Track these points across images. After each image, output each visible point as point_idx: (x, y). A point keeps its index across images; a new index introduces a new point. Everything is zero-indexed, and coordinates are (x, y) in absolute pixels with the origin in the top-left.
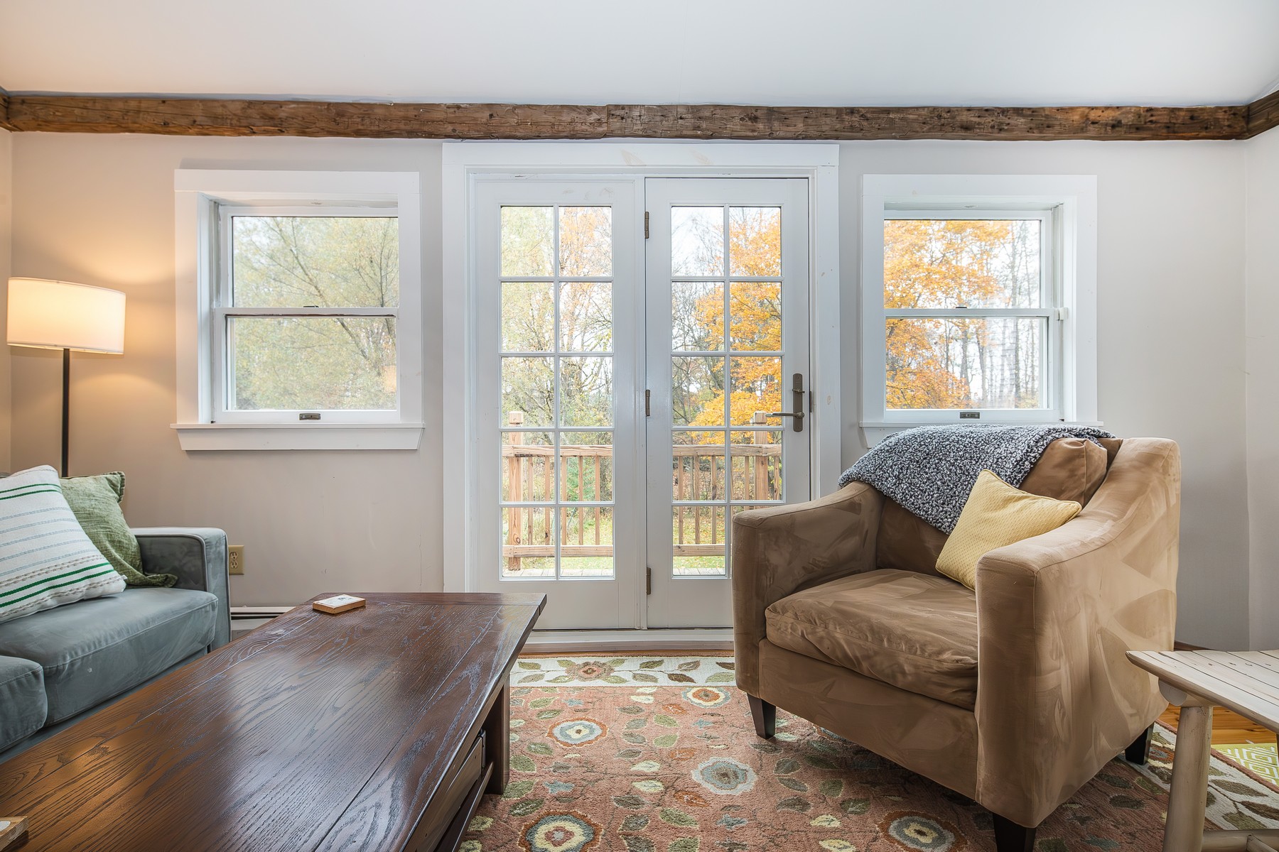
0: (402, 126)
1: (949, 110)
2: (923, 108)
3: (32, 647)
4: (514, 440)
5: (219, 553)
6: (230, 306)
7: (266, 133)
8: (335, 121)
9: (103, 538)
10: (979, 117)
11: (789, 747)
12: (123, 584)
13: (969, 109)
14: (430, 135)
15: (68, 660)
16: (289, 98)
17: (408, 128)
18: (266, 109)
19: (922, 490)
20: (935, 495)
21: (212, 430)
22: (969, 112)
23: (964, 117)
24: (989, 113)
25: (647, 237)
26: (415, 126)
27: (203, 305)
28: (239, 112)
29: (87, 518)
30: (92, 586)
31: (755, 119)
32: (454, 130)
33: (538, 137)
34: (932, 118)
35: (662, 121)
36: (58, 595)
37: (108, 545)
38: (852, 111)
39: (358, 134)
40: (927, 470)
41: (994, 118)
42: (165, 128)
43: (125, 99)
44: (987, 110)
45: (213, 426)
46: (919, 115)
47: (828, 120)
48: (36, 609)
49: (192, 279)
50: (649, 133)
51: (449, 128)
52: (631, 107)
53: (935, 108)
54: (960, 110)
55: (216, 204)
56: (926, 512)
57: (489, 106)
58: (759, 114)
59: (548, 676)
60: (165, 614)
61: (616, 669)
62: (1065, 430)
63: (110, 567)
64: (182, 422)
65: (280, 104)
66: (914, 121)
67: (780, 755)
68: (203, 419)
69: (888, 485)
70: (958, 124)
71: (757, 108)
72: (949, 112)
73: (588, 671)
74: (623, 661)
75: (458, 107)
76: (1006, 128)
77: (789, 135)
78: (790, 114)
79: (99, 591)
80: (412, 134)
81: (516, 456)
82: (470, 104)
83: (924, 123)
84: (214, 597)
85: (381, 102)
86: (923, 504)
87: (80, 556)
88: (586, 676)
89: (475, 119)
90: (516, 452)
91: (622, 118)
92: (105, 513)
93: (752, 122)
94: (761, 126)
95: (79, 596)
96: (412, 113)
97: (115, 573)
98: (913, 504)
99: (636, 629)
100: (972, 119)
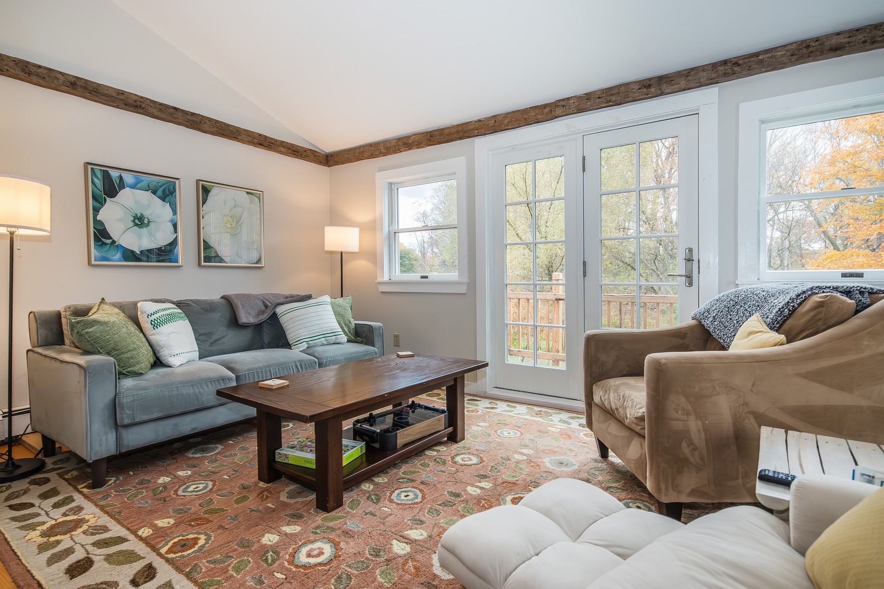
0: (456, 136)
1: (817, 39)
2: (791, 44)
3: (316, 354)
4: (555, 290)
5: (380, 333)
6: (397, 228)
7: (405, 150)
8: (429, 140)
9: (342, 322)
10: (849, 37)
11: (612, 464)
12: (346, 340)
13: (838, 34)
14: (469, 137)
15: (325, 361)
16: (413, 133)
17: (458, 136)
18: (405, 140)
19: (725, 326)
20: (731, 330)
21: (390, 283)
22: (840, 36)
23: (834, 41)
24: (860, 31)
25: (584, 171)
26: (461, 134)
27: (386, 230)
28: (395, 144)
29: (337, 314)
30: (337, 339)
31: (649, 86)
32: (478, 133)
33: (520, 127)
34: (801, 49)
35: (587, 103)
36: (326, 340)
37: (344, 326)
38: (725, 62)
39: (439, 143)
40: (732, 313)
41: (866, 35)
42: (372, 156)
43: (359, 147)
44: (857, 30)
45: (390, 281)
46: (787, 51)
47: (705, 74)
48: (320, 344)
49: (381, 218)
50: (580, 110)
51: (476, 132)
52: (568, 99)
53: (803, 42)
54: (828, 36)
55: (391, 184)
56: (724, 340)
57: (494, 117)
58: (651, 82)
59: (516, 412)
60: (357, 352)
61: (554, 416)
62: (830, 287)
63: (342, 333)
64: (379, 280)
65: (408, 137)
66: (783, 55)
67: (603, 465)
68: (386, 278)
69: (707, 323)
70: (828, 48)
71: (650, 79)
72: (817, 41)
73: (538, 414)
74: (561, 413)
75: (480, 121)
76: (879, 39)
77: (677, 90)
78: (675, 77)
79: (338, 341)
80: (461, 138)
81: (556, 300)
82: (485, 118)
83: (792, 55)
84: (376, 349)
85: (447, 126)
86: (724, 335)
87: (332, 328)
88: (536, 415)
89: (488, 125)
90: (556, 297)
91: (563, 106)
92: (344, 313)
93: (647, 89)
94: (653, 90)
95: (332, 342)
96: (460, 129)
97: (344, 335)
98: (718, 335)
99: (577, 400)
100: (843, 40)
